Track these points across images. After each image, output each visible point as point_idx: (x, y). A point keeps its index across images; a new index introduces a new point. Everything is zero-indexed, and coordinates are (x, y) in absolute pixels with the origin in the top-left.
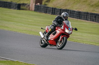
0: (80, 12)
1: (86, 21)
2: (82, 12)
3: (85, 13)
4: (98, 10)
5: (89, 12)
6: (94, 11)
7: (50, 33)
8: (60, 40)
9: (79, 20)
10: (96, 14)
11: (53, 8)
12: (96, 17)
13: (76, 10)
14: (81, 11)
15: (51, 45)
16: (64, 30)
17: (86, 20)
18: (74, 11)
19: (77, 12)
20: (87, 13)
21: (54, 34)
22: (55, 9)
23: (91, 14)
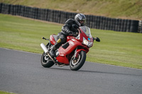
0: (38, 9)
1: (47, 22)
2: (40, 10)
3: (45, 10)
4: (63, 6)
6: (58, 7)
7: (58, 46)
8: (75, 56)
9: (36, 20)
10: (61, 12)
12: (60, 16)
13: (32, 7)
14: (38, 7)
15: (59, 64)
16: (81, 41)
17: (47, 20)
18: (30, 8)
19: (33, 9)
20: (48, 10)
21: (65, 47)
22: (2, 4)
23: (53, 12)
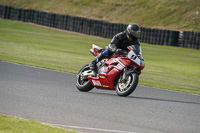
0: (55, 15)
2: (58, 16)
3: (64, 16)
4: (86, 12)
5: (71, 15)
6: (80, 13)
10: (83, 19)
11: (6, 7)
12: (82, 24)
13: (48, 11)
14: (56, 12)
17: (66, 28)
18: (45, 13)
19: (49, 14)
20: (67, 17)
22: (10, 8)
23: (74, 18)
